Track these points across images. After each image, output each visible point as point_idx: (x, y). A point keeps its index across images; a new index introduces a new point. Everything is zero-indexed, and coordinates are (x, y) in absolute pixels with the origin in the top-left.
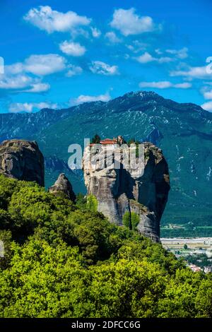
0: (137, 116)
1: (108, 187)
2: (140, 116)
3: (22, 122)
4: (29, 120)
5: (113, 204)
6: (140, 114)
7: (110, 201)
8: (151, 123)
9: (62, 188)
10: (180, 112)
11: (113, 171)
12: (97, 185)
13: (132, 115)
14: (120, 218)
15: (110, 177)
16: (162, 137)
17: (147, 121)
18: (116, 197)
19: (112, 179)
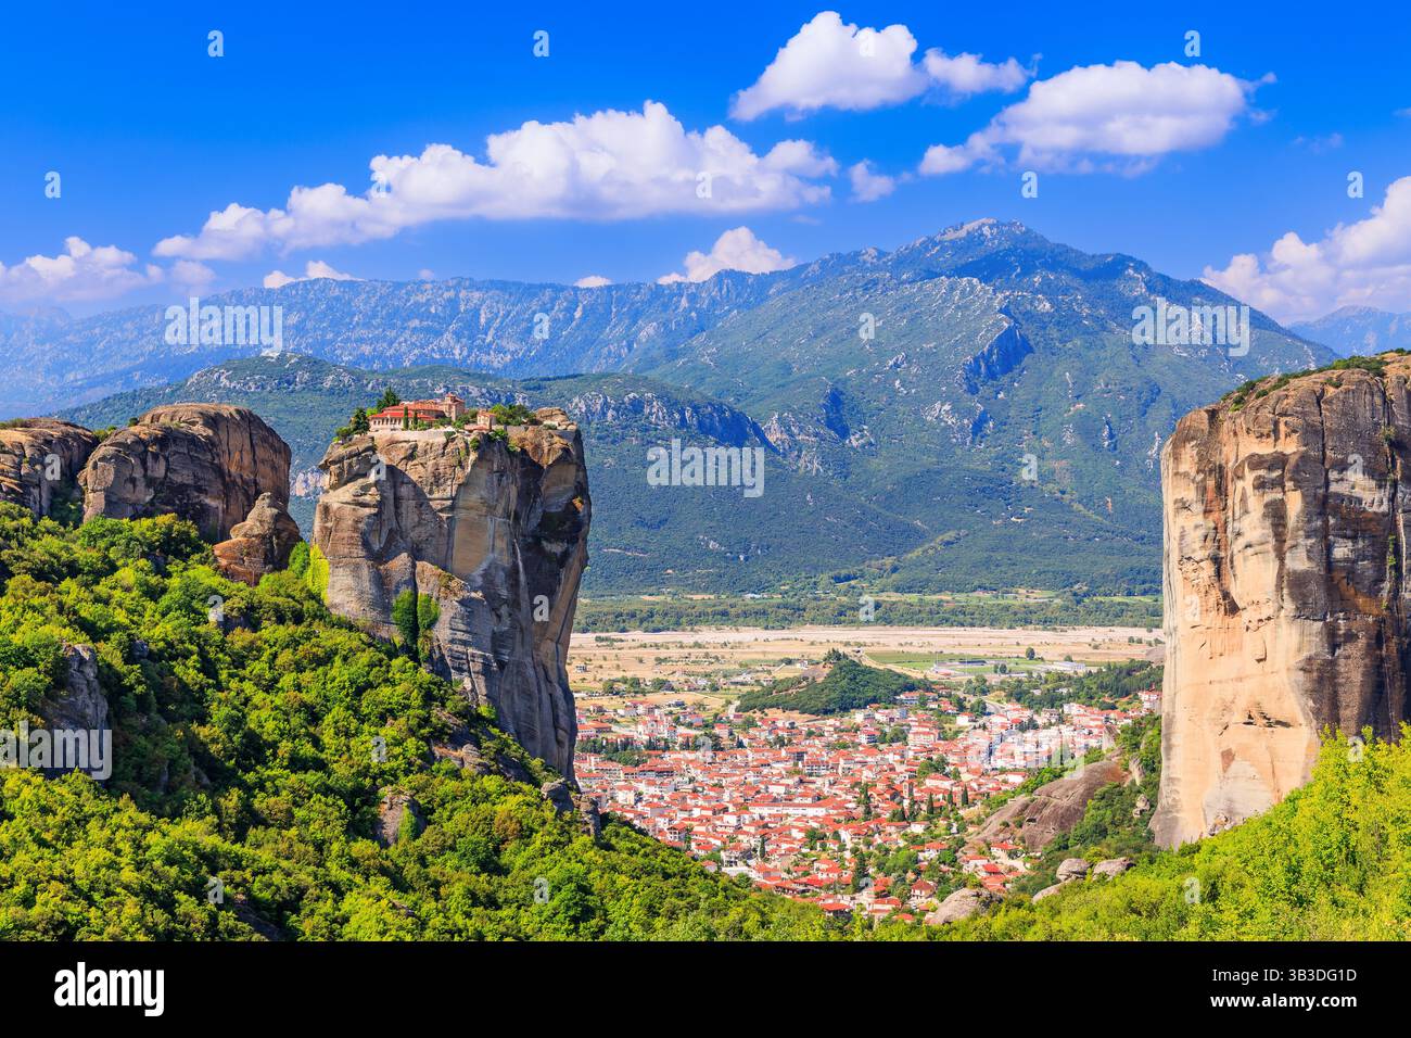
0: (963, 292)
1: (356, 529)
2: (971, 292)
3: (665, 307)
4: (684, 302)
5: (365, 572)
6: (973, 287)
7: (357, 567)
8: (1001, 311)
9: (256, 532)
10: (1087, 276)
11: (373, 490)
12: (329, 525)
13: (952, 289)
14: (386, 609)
15: (364, 505)
16: (1030, 350)
17: (990, 307)
18: (378, 558)
19: (367, 511)
